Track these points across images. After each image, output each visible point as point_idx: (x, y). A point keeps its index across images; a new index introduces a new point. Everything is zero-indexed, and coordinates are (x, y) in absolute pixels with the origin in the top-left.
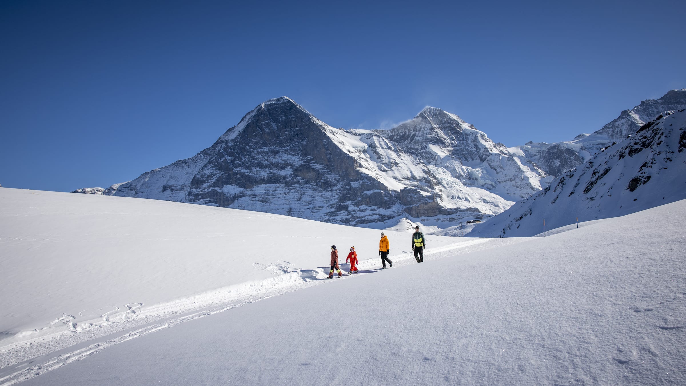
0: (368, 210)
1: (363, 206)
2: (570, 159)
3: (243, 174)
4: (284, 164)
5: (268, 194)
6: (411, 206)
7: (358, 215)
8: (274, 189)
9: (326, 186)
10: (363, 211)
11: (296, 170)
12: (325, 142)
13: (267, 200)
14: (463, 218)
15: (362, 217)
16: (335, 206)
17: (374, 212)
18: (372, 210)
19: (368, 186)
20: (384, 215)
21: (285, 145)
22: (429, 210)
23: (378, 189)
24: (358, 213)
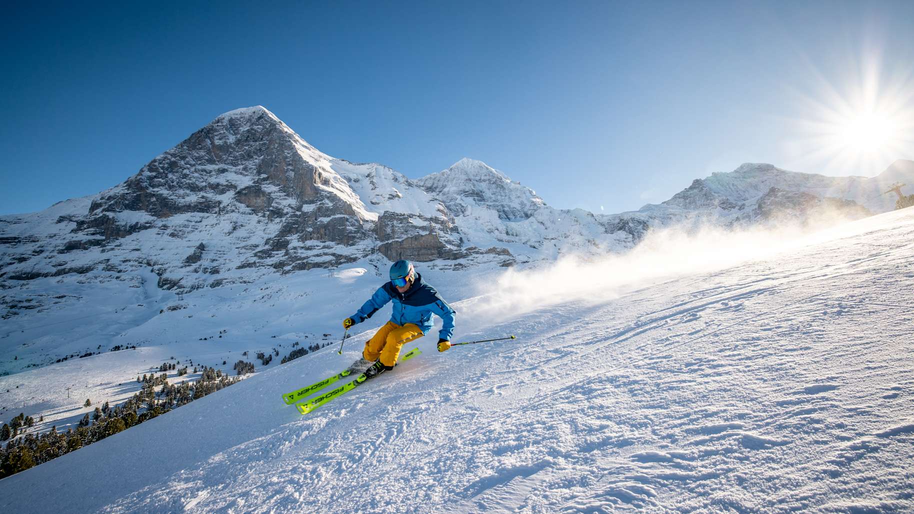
0: (319, 248)
1: (312, 240)
2: (636, 229)
3: (159, 197)
4: (227, 186)
5: (185, 226)
6: (390, 241)
7: (299, 254)
8: (199, 219)
9: (276, 216)
10: (309, 248)
11: (239, 193)
12: (288, 153)
13: (180, 233)
14: (480, 265)
15: (304, 258)
16: (271, 242)
17: (326, 251)
18: (324, 247)
19: (327, 209)
20: (341, 255)
21: (239, 163)
22: (420, 249)
23: (341, 213)
24: (300, 251)
